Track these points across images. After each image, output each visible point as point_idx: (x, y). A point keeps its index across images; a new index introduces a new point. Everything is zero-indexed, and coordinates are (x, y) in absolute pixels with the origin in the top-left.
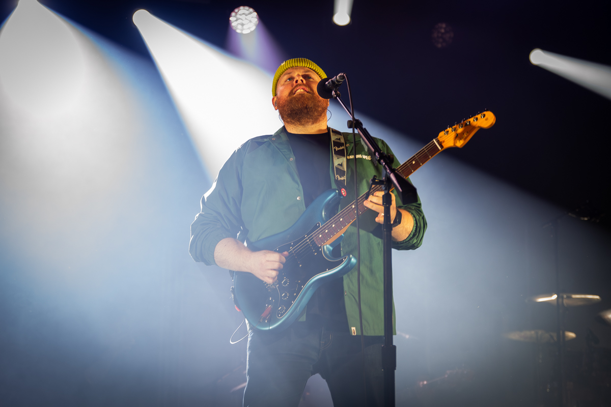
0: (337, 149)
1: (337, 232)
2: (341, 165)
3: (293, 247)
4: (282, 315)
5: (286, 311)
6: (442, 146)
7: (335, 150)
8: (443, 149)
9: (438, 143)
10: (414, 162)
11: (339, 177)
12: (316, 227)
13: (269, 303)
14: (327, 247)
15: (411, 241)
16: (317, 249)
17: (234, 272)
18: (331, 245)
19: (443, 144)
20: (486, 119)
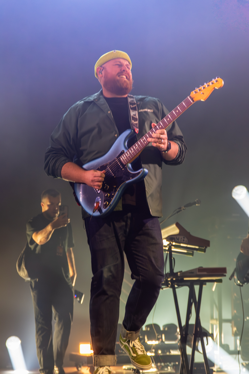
1: (135, 155)
2: (135, 115)
3: (109, 165)
4: (106, 207)
5: (108, 204)
6: (194, 100)
7: (131, 107)
9: (191, 99)
10: (177, 111)
11: (134, 122)
12: (122, 153)
15: (177, 160)
16: (124, 166)
20: (218, 83)
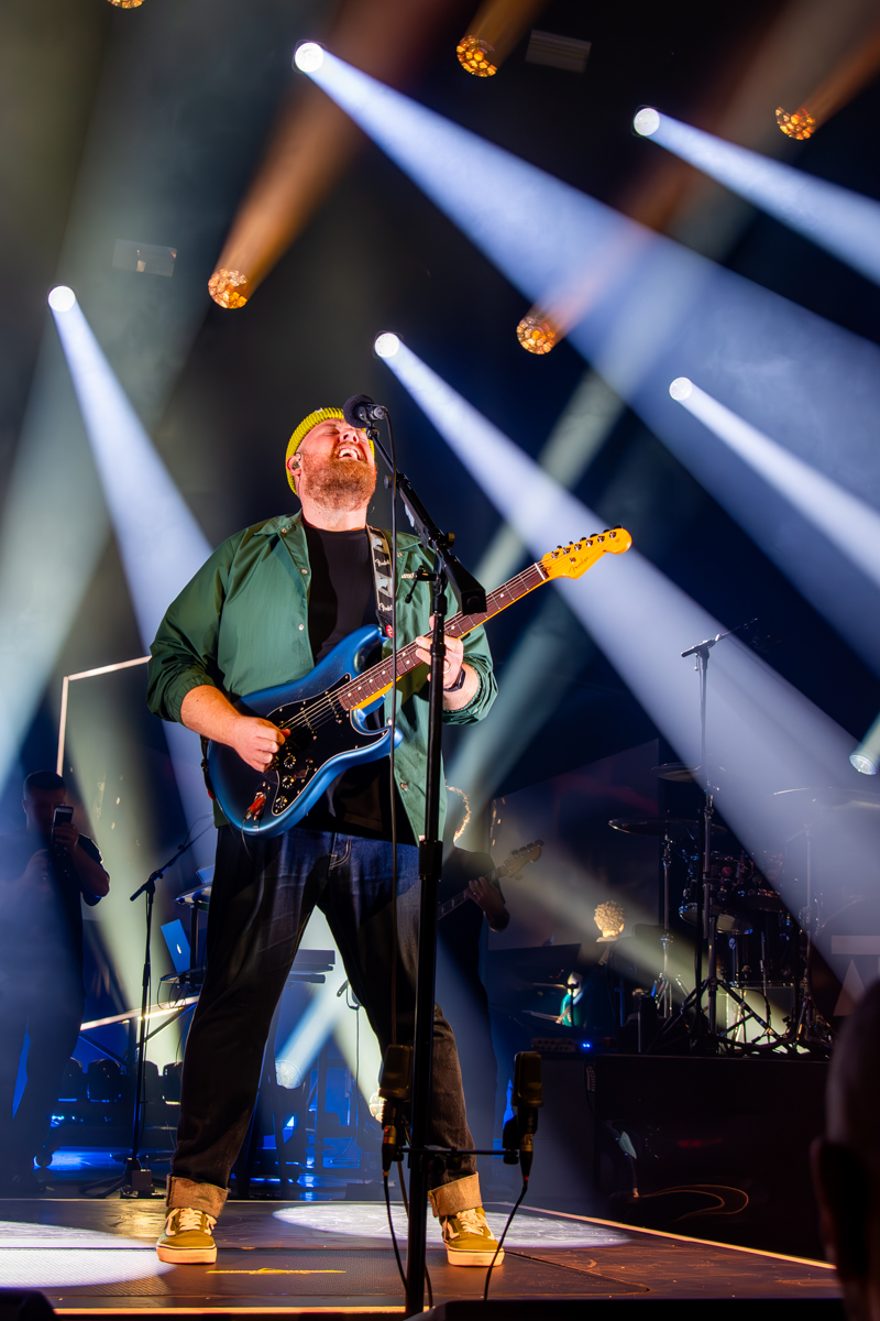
0: (380, 564)
1: (376, 691)
2: (386, 589)
3: (305, 707)
4: (280, 811)
5: (287, 804)
6: (547, 575)
7: (377, 564)
8: (548, 579)
9: (542, 570)
10: (502, 596)
11: (383, 606)
12: (344, 681)
13: (263, 790)
14: (358, 713)
15: (470, 711)
16: (343, 714)
17: (208, 739)
18: (364, 710)
19: (548, 572)
20: (617, 541)
